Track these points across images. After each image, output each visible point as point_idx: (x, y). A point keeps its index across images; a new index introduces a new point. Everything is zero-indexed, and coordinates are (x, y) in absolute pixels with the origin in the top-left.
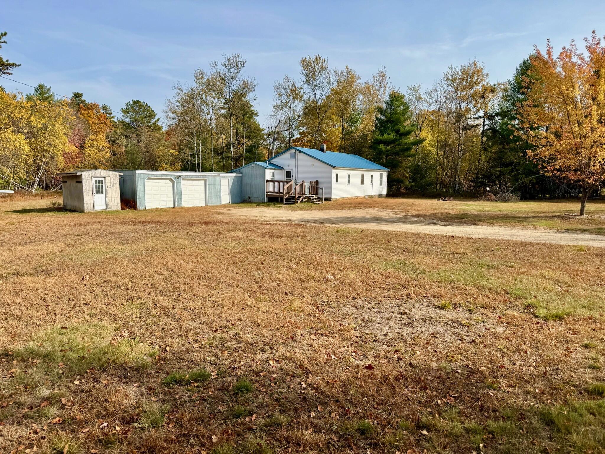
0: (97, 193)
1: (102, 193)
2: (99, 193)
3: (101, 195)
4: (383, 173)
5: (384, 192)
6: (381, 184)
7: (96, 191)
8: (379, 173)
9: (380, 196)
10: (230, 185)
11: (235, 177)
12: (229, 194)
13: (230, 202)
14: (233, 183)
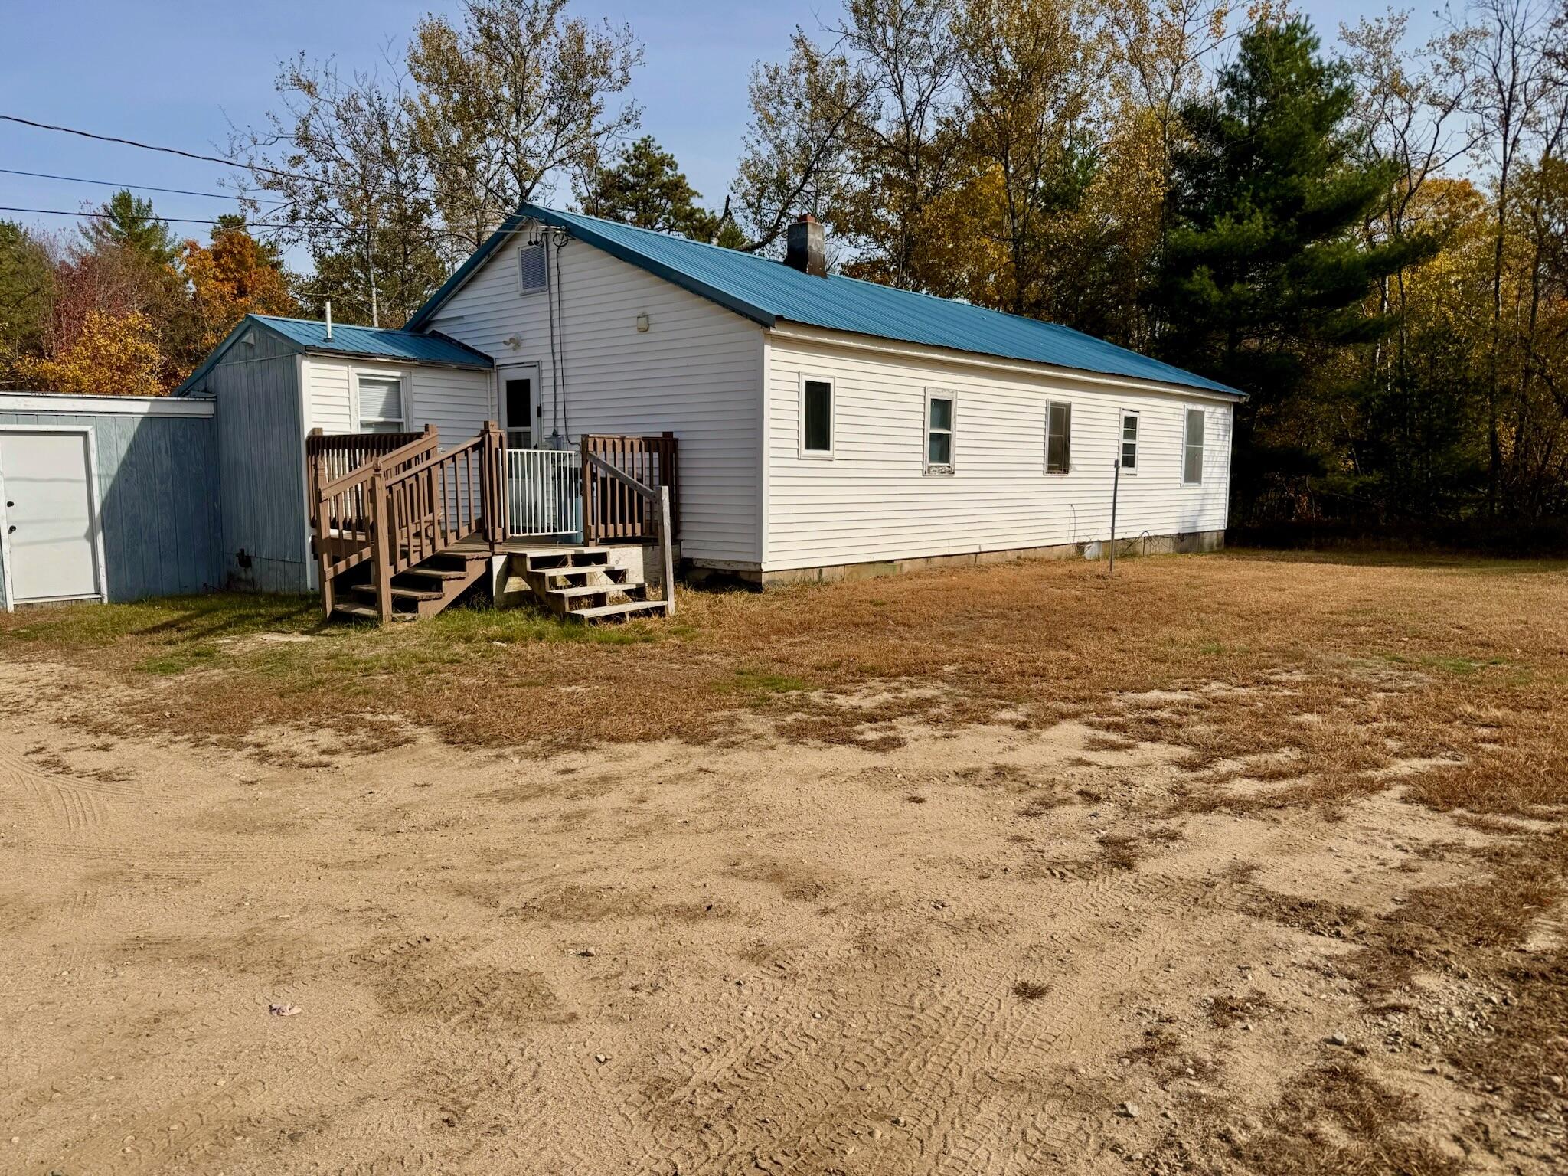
4: (1207, 410)
5: (1215, 517)
6: (1193, 472)
8: (1179, 408)
9: (1188, 542)
10: (103, 472)
11: (148, 420)
12: (91, 536)
13: (104, 590)
14: (126, 464)
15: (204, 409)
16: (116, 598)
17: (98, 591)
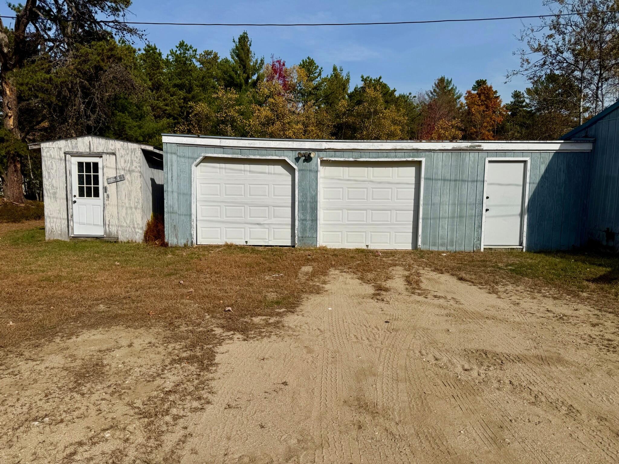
0: (81, 194)
1: (97, 195)
2: (89, 195)
3: (92, 200)
7: (81, 190)
10: (532, 181)
11: (557, 154)
12: (522, 215)
13: (524, 244)
14: (544, 178)
15: (587, 147)
16: (529, 249)
17: (521, 244)
